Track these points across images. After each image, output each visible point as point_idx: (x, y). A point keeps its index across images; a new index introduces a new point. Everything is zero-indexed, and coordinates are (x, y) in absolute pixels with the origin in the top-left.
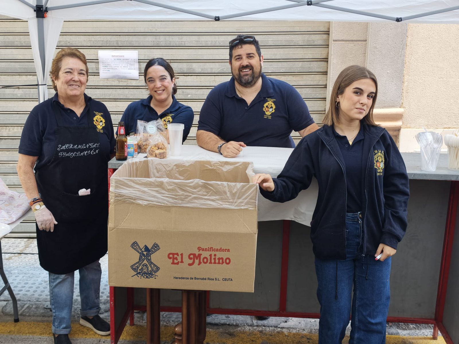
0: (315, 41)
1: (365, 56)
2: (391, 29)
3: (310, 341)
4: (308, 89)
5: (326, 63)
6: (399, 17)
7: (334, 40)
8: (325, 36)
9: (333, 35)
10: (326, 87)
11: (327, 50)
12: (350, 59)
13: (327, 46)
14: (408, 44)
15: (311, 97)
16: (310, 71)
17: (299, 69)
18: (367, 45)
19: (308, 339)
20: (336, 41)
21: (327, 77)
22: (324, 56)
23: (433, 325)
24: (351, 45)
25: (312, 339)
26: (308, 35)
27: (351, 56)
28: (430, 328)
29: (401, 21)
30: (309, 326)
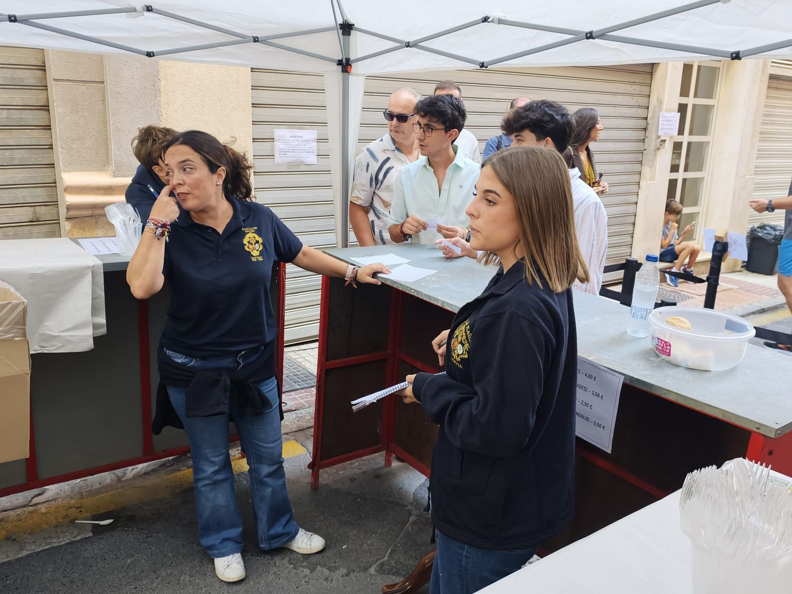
0: (24, 79)
1: (104, 104)
2: (136, 68)
3: (82, 510)
4: (22, 151)
5: (46, 113)
6: (150, 50)
7: (54, 79)
8: (39, 73)
9: (53, 71)
10: (52, 148)
11: (46, 94)
12: (83, 107)
13: (45, 88)
14: (162, 90)
15: (30, 163)
16: (22, 123)
17: (3, 121)
18: (106, 87)
19: (78, 508)
20: (58, 80)
21: (51, 133)
22: (42, 102)
23: (239, 442)
24: (82, 87)
25: (83, 507)
26: (11, 70)
27: (84, 104)
28: (236, 446)
29: (154, 56)
30: (77, 490)
